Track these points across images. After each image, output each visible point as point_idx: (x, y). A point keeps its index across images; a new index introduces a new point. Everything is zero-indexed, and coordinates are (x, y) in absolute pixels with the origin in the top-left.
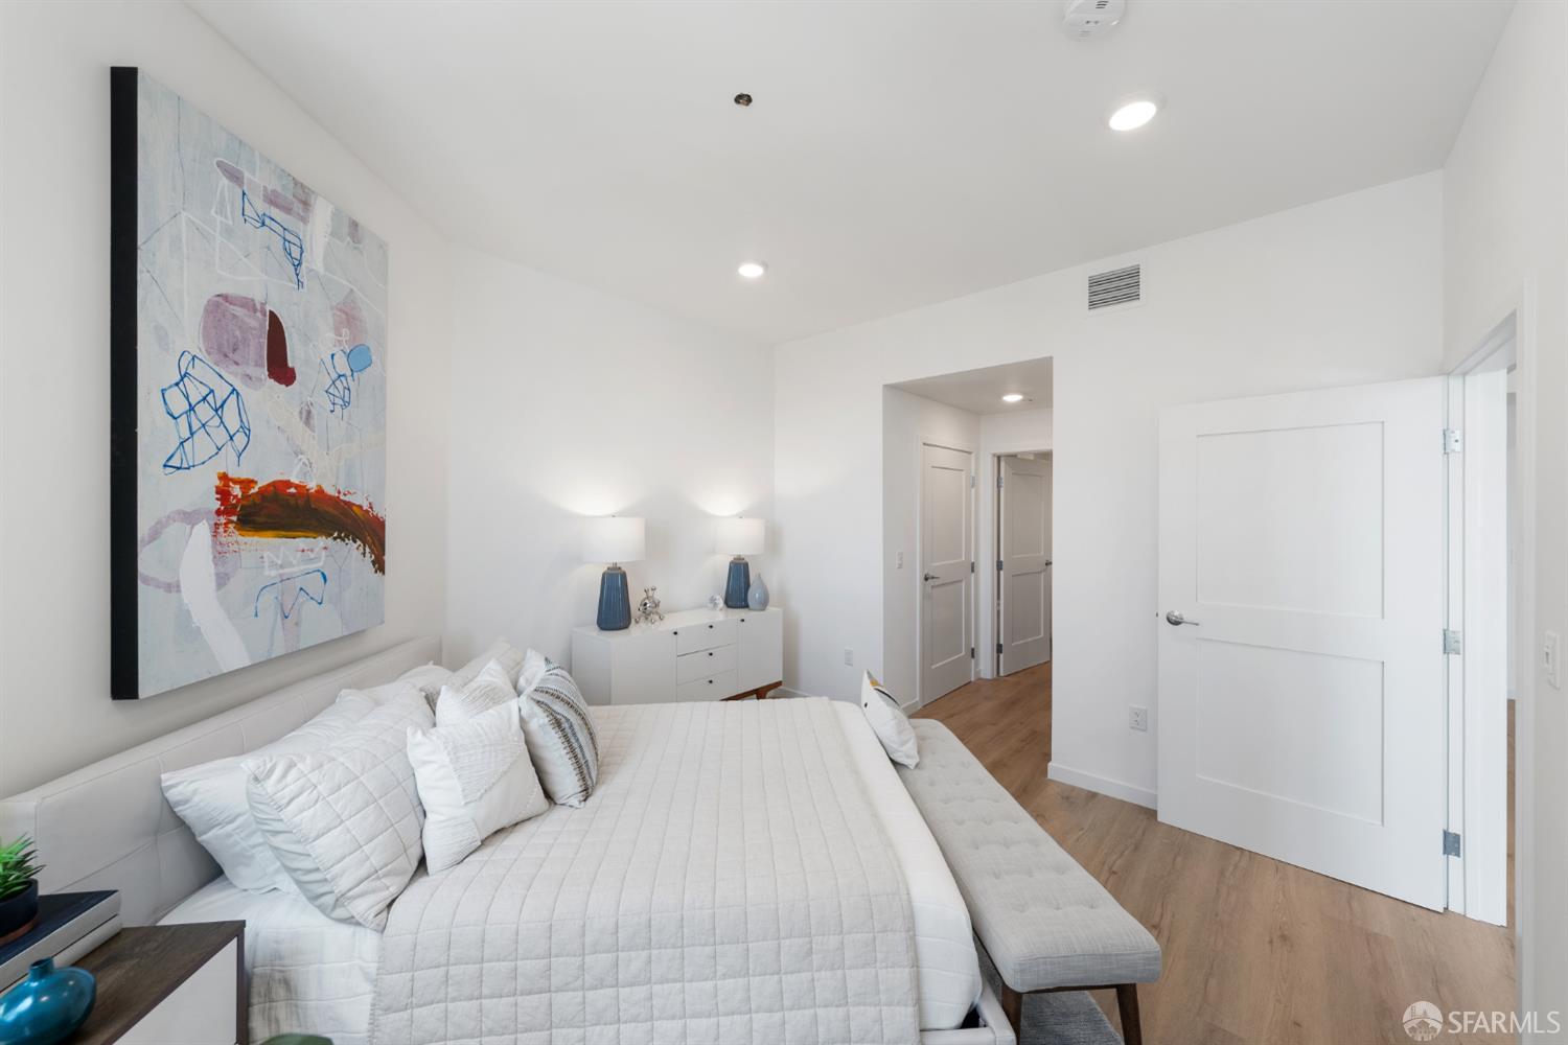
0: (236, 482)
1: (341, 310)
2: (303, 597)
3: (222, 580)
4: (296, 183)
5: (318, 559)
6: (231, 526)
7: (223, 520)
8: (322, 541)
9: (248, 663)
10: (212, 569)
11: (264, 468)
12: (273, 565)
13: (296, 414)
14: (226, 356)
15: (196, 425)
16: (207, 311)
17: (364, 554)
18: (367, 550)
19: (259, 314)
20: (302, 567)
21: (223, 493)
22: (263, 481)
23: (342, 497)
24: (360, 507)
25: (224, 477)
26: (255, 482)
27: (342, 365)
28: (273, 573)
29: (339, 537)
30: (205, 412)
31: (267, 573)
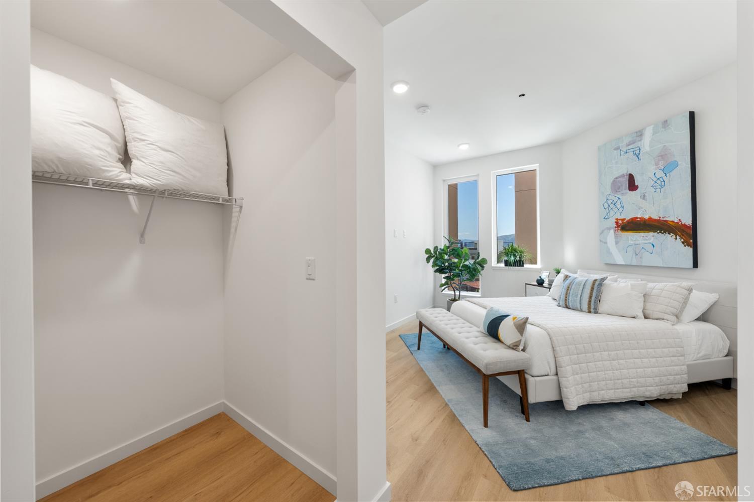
0: (620, 220)
1: (658, 157)
2: (643, 250)
3: (617, 243)
4: (637, 132)
5: (650, 239)
6: (619, 230)
7: (617, 229)
8: (651, 234)
9: (624, 263)
10: (614, 240)
11: (628, 215)
12: (632, 240)
13: (639, 198)
14: (617, 191)
15: (610, 209)
16: (612, 184)
17: (676, 239)
18: (678, 237)
19: (626, 177)
20: (643, 242)
21: (617, 223)
22: (628, 219)
23: (661, 219)
24: (673, 222)
25: (617, 219)
26: (625, 219)
27: (660, 174)
28: (632, 242)
29: (660, 232)
30: (612, 206)
31: (630, 242)
